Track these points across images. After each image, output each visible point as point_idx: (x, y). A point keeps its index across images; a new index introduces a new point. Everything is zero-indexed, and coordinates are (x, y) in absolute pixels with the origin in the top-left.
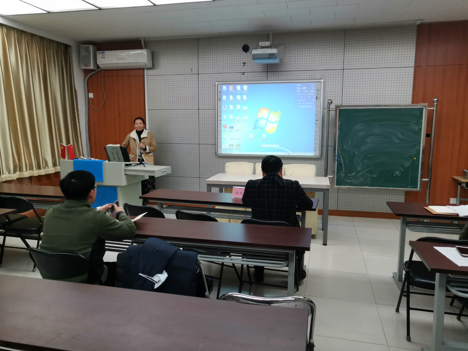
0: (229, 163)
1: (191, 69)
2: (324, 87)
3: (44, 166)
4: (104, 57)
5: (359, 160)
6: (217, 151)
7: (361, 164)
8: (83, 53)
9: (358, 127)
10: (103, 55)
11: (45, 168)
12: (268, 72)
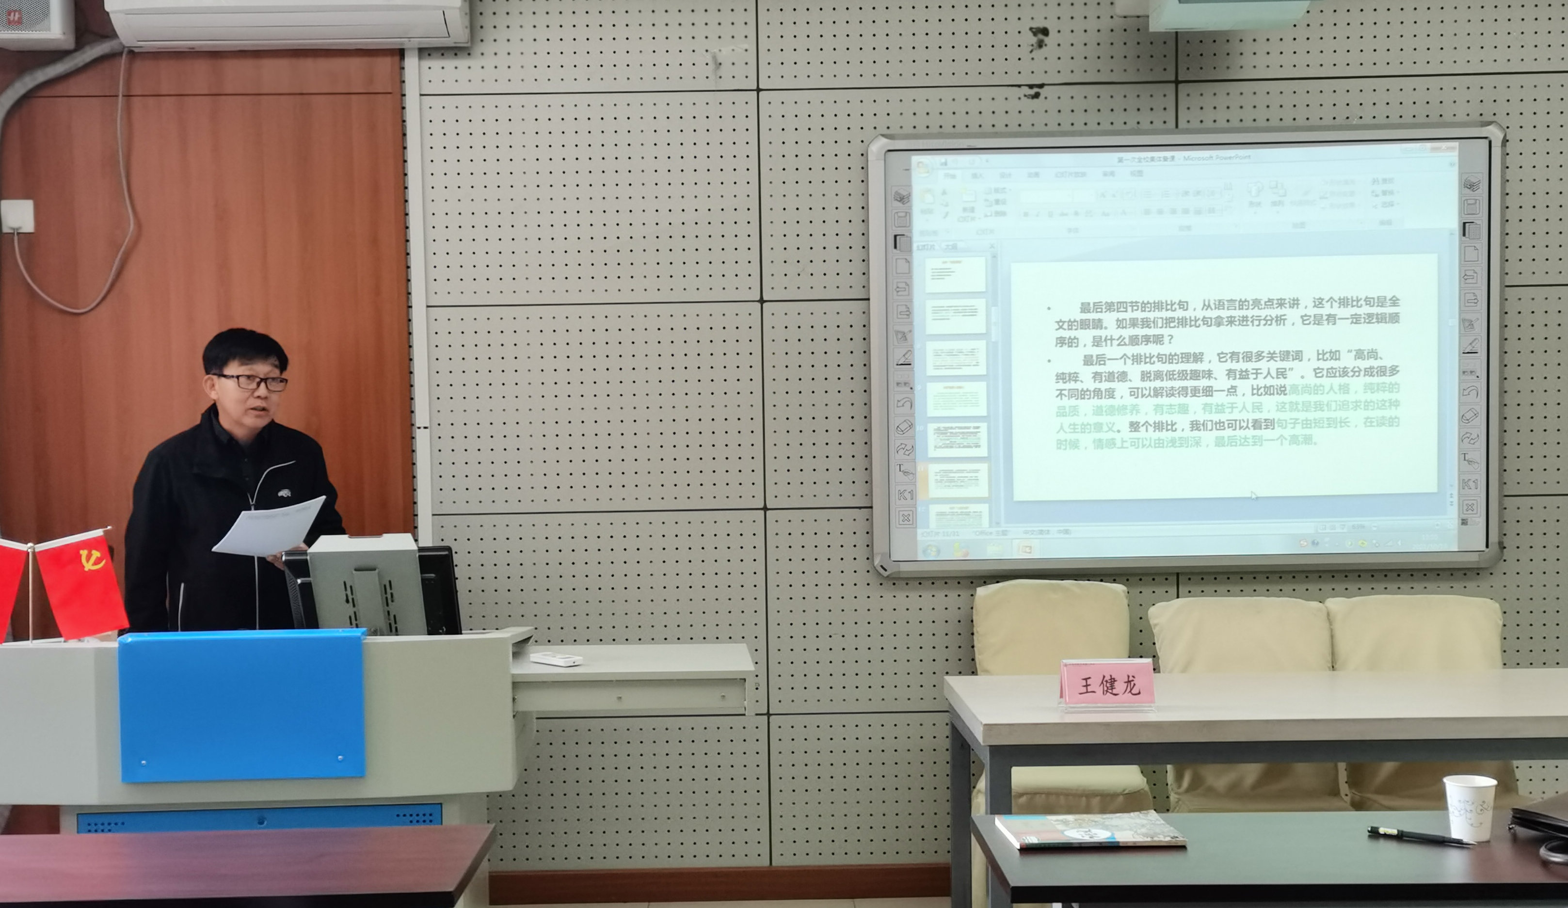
6: (880, 549)
12: (1180, 86)
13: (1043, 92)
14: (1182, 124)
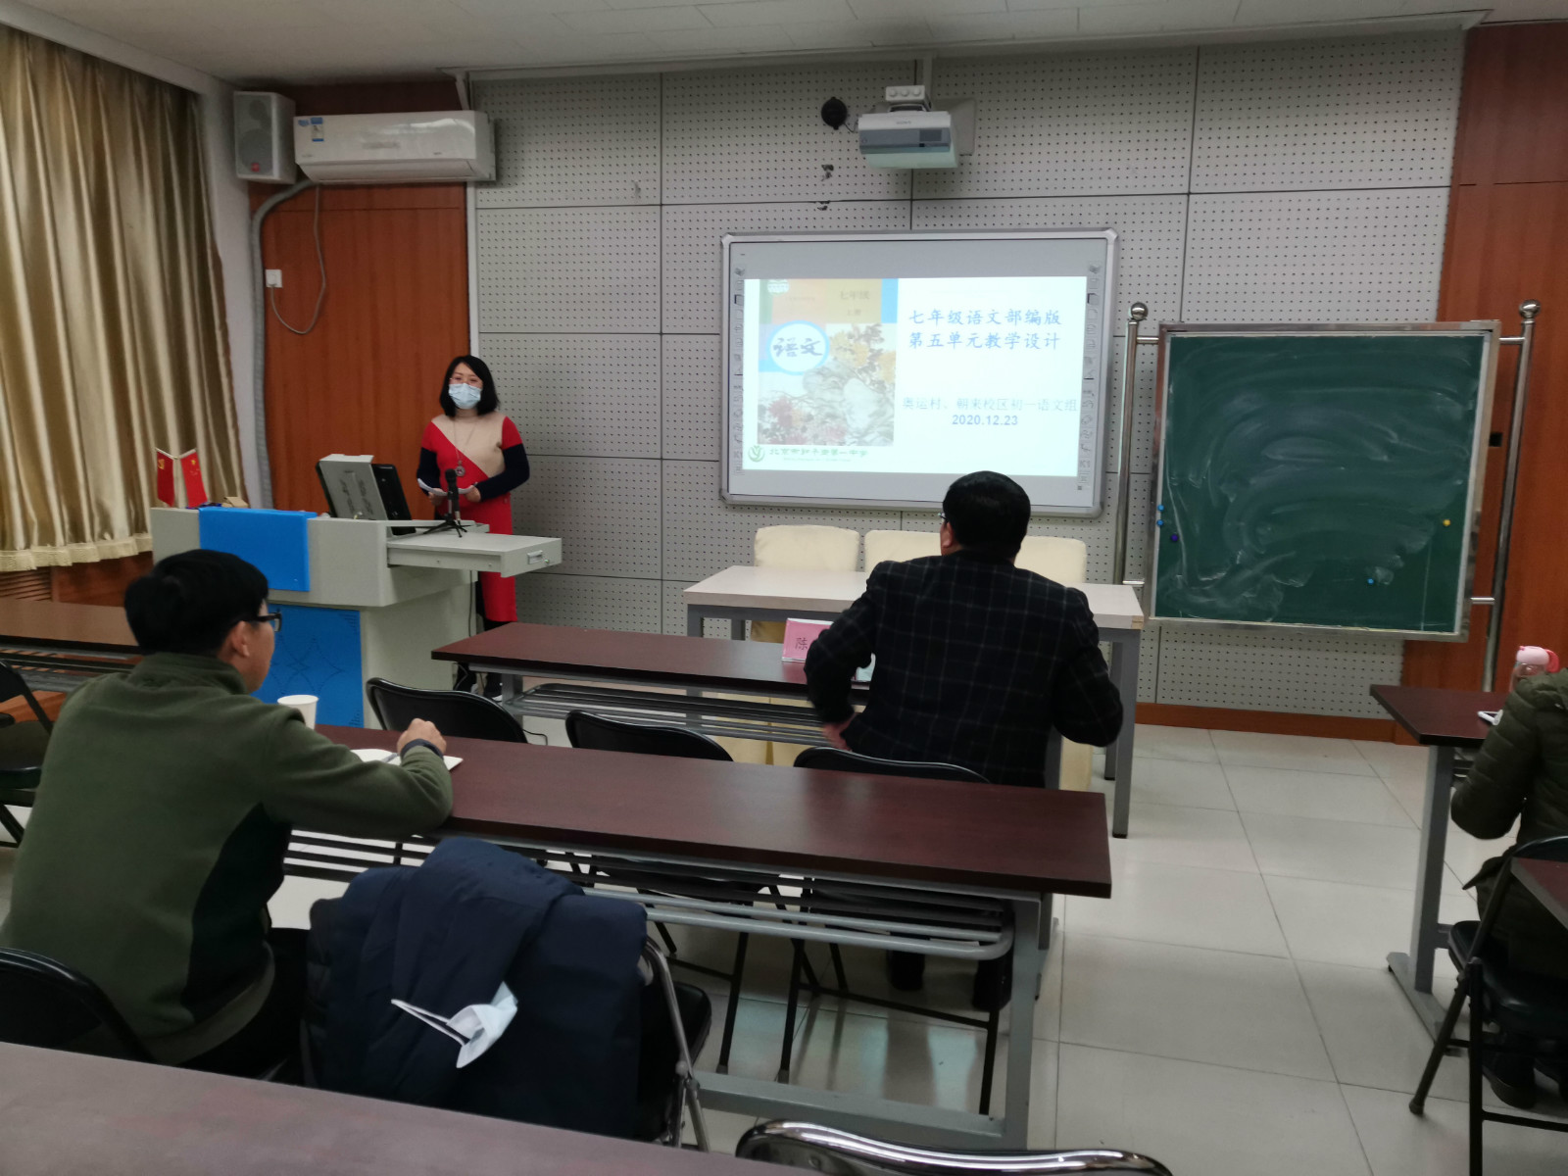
0: (768, 529)
1: (637, 186)
2: (1118, 258)
3: (97, 529)
4: (319, 136)
5: (1242, 524)
6: (724, 487)
7: (1246, 542)
8: (246, 123)
9: (1240, 403)
10: (316, 129)
11: (102, 537)
12: (914, 202)
13: (829, 206)
14: (914, 227)
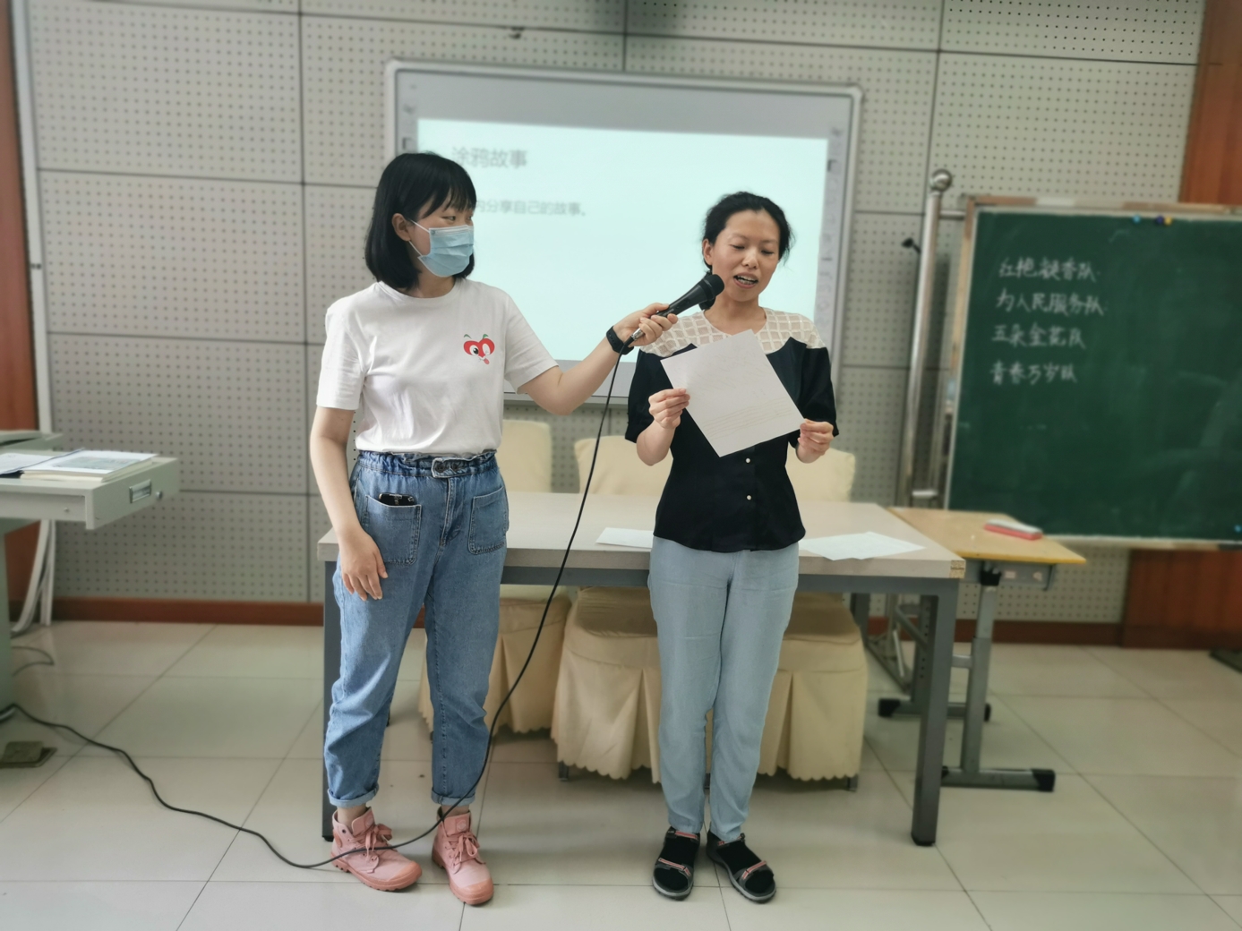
2: (861, 121)
12: (628, 38)
13: (525, 34)
14: (628, 67)
